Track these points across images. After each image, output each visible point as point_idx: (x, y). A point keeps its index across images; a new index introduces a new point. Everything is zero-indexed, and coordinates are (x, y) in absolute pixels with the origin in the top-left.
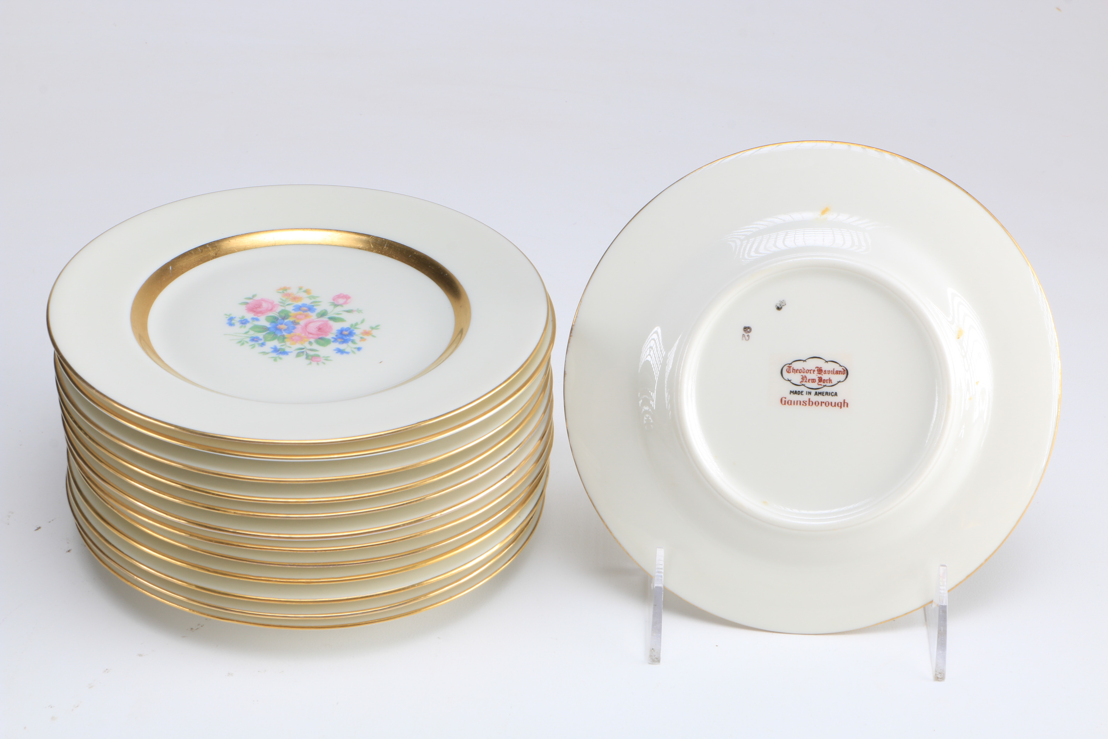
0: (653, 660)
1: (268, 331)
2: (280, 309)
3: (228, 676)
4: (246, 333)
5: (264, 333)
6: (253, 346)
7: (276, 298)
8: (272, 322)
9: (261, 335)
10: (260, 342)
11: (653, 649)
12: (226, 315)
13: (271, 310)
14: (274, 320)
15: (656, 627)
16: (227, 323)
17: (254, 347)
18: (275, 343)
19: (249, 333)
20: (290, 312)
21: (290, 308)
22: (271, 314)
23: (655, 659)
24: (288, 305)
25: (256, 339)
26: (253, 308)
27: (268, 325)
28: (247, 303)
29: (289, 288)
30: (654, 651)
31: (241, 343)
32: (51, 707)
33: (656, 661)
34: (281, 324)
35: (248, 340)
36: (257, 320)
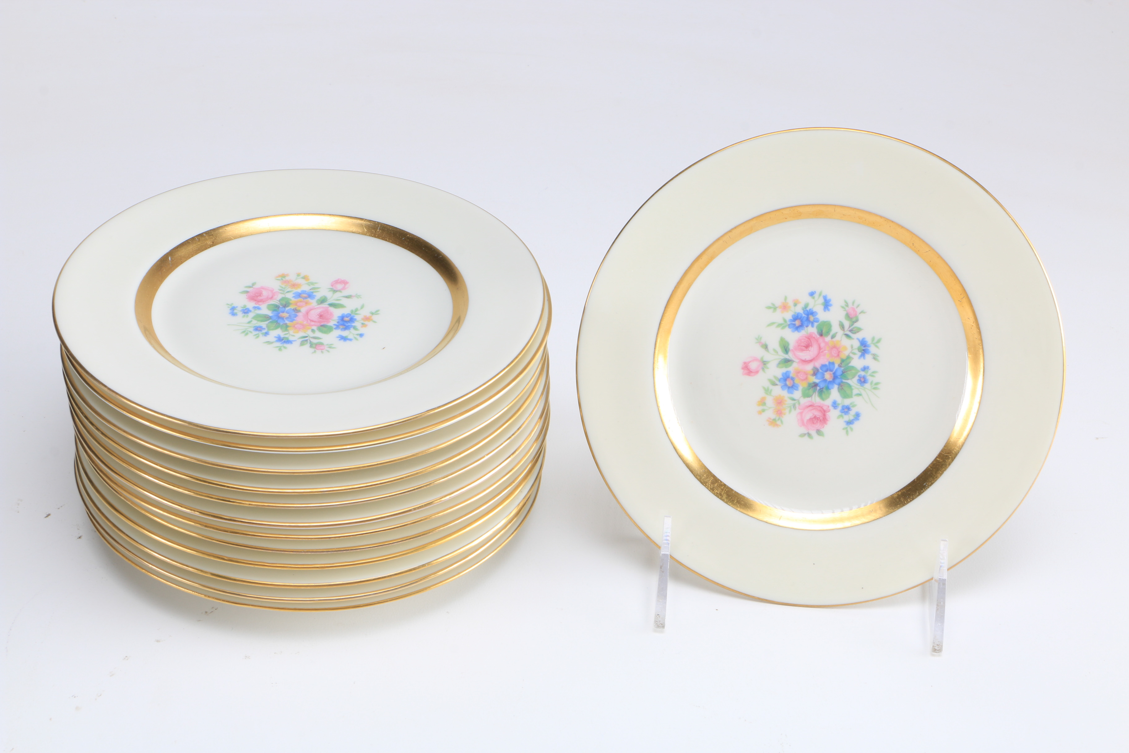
0: (658, 625)
1: (271, 320)
2: (280, 296)
3: (245, 659)
4: (249, 322)
5: (267, 322)
6: (257, 335)
7: (275, 285)
8: (274, 311)
9: (264, 324)
10: (264, 331)
11: (658, 615)
12: (228, 304)
13: (272, 298)
14: (276, 308)
15: (662, 593)
16: (230, 313)
17: (258, 337)
18: (279, 332)
19: (251, 323)
20: (291, 300)
21: (290, 296)
22: (272, 302)
23: (660, 625)
24: (288, 292)
25: (259, 329)
26: (254, 297)
27: (269, 313)
28: (247, 292)
29: (287, 275)
30: (659, 617)
31: (245, 333)
32: (75, 697)
33: (661, 627)
34: (283, 312)
35: (252, 329)
36: (259, 308)
